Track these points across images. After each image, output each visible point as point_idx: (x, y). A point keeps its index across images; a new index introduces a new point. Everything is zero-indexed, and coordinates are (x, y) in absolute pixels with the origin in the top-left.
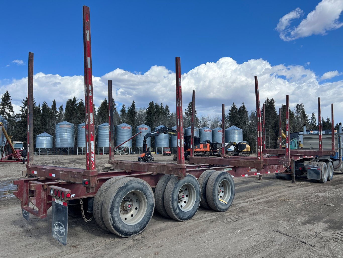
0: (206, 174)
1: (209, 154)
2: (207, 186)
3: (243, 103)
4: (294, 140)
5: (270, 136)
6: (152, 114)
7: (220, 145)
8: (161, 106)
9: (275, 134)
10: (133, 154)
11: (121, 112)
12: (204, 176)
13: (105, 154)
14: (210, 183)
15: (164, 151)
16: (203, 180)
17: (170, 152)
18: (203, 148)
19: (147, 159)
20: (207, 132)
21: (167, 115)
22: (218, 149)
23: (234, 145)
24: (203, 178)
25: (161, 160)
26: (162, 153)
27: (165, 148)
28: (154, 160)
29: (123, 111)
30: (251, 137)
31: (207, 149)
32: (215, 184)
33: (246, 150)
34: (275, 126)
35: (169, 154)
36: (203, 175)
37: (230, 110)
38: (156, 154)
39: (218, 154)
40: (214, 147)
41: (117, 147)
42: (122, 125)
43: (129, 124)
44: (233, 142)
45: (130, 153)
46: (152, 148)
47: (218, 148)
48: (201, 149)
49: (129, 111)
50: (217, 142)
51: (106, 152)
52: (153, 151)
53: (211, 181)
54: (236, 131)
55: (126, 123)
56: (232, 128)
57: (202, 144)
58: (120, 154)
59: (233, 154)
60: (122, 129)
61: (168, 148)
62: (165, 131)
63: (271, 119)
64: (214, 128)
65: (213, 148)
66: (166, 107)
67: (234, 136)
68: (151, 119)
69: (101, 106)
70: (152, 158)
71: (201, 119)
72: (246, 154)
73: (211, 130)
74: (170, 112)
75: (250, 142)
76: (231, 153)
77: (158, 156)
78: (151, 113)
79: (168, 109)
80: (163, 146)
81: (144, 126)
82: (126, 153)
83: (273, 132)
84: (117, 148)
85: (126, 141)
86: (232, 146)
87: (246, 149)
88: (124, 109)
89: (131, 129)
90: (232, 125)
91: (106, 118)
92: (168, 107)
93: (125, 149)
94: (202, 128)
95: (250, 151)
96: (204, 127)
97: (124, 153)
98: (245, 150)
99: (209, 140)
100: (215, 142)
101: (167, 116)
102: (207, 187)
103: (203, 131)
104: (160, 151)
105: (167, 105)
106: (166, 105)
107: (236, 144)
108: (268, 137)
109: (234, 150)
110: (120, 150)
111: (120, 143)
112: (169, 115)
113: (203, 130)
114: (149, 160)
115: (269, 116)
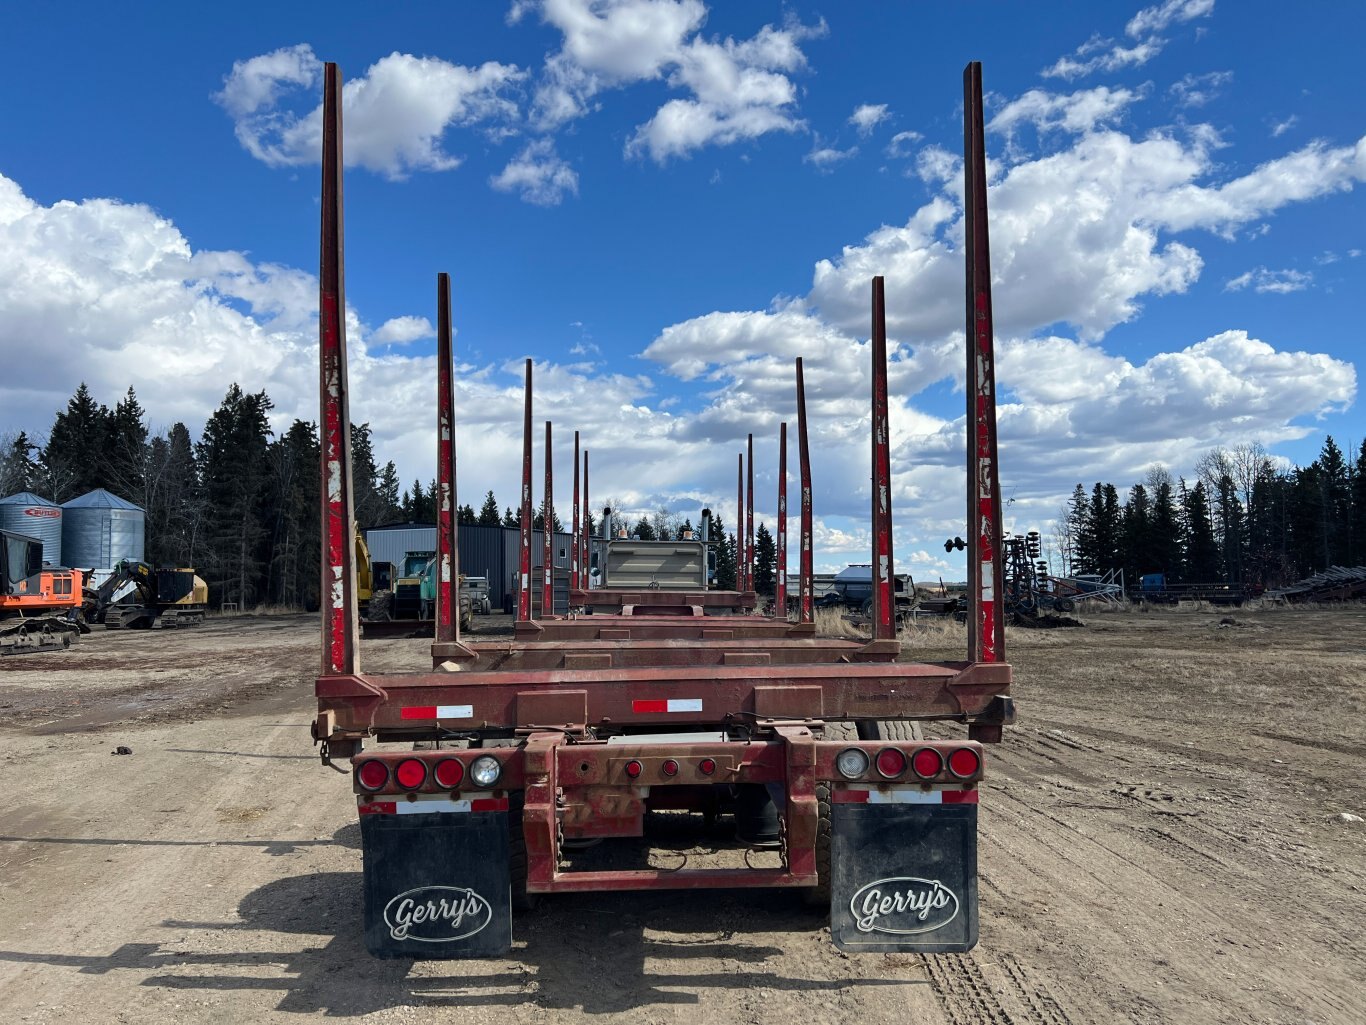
3: (131, 392)
5: (246, 540)
9: (263, 534)
18: (51, 591)
23: (138, 578)
31: (71, 596)
33: (191, 599)
37: (60, 416)
44: (137, 565)
48: (45, 597)
54: (115, 514)
56: (95, 500)
57: (51, 574)
59: (132, 615)
67: (106, 536)
72: (189, 614)
76: (121, 612)
83: (255, 525)
87: (191, 593)
95: (205, 601)
98: (189, 599)
108: (238, 543)
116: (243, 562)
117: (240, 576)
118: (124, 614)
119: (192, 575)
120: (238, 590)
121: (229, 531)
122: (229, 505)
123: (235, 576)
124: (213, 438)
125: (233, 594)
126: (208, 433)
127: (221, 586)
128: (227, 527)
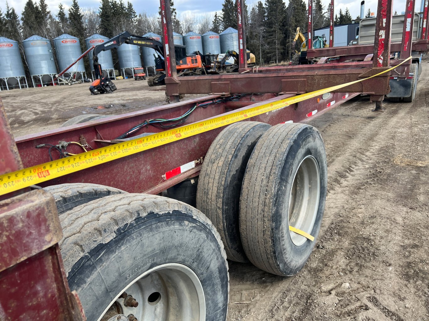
0: (229, 143)
1: (201, 72)
2: (241, 198)
4: (319, 39)
5: (277, 39)
6: (109, 17)
7: (214, 57)
8: (121, 3)
9: (283, 36)
10: (89, 81)
11: (59, 17)
12: (225, 154)
13: (46, 86)
14: (257, 188)
15: (135, 73)
16: (222, 173)
17: (144, 75)
18: (191, 63)
19: (105, 89)
20: (195, 40)
21: (133, 18)
22: (213, 63)
23: (234, 56)
24: (221, 164)
25: (129, 88)
26: (132, 77)
27: (135, 69)
28: (116, 89)
29: (61, 15)
30: (253, 43)
32: (279, 190)
33: (249, 61)
34: (284, 26)
35: (144, 78)
36: (220, 150)
37: (223, 5)
38: (124, 78)
39: (213, 71)
40: (206, 61)
41: (63, 73)
42: (62, 38)
43: (74, 36)
44: (232, 51)
45: (84, 80)
46: (117, 71)
47: (212, 61)
48: (189, 65)
49: (71, 14)
50: (210, 54)
51: (46, 83)
52: (120, 75)
53: (259, 179)
54: (234, 35)
55: (69, 34)
56: (228, 31)
57: (190, 57)
58: (68, 84)
59: (234, 68)
60: (63, 44)
61: (140, 68)
62: (128, 39)
63: (279, 15)
64: (204, 33)
65: (205, 63)
66: (129, 5)
67: (232, 43)
68: (108, 25)
69: (25, 10)
70: (112, 87)
71: (184, 21)
73: (200, 36)
74: (135, 13)
75: (253, 49)
76: (230, 67)
77: (127, 82)
78: (107, 16)
79: (132, 9)
80: (133, 67)
81: (99, 37)
82: (78, 82)
83: (280, 34)
84: (63, 75)
85: (74, 62)
86: (232, 58)
87: (250, 59)
88: (62, 12)
89: (77, 43)
90: (228, 27)
91: (36, 29)
92: (131, 5)
93: (75, 76)
94: (187, 35)
95: (255, 62)
96: (190, 32)
97: (75, 82)
99: (198, 51)
100: (207, 54)
101: (133, 20)
102: (243, 205)
103: (188, 39)
104: (130, 75)
105: (130, 2)
106: (128, 2)
107: (237, 53)
108: (275, 41)
109: (234, 63)
110: (67, 78)
111: (65, 66)
112: (135, 17)
113: (189, 37)
114: (108, 89)
115: (276, 11)
116: (277, 47)
117: (276, 52)
118: (231, 68)
119: (249, 53)
120: (275, 57)
121: (272, 37)
122: (272, 28)
123: (274, 52)
124: (268, 4)
125: (274, 58)
126: (266, 3)
127: (271, 56)
128: (272, 35)
